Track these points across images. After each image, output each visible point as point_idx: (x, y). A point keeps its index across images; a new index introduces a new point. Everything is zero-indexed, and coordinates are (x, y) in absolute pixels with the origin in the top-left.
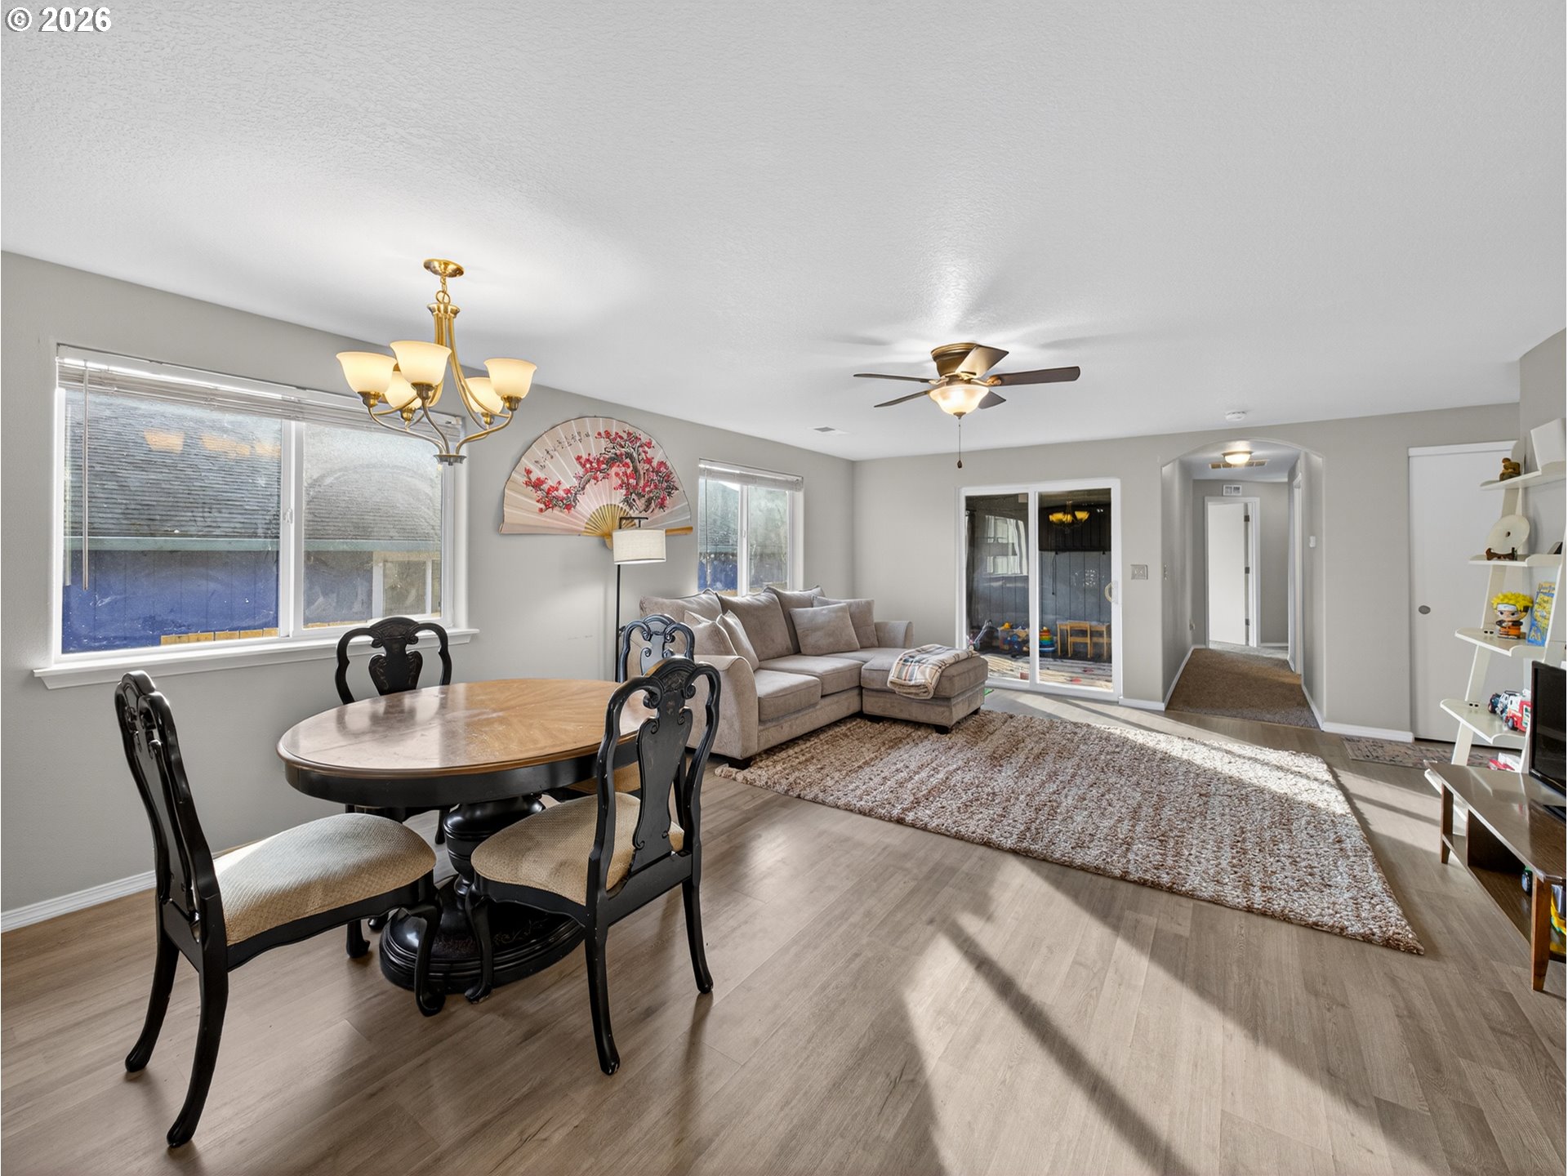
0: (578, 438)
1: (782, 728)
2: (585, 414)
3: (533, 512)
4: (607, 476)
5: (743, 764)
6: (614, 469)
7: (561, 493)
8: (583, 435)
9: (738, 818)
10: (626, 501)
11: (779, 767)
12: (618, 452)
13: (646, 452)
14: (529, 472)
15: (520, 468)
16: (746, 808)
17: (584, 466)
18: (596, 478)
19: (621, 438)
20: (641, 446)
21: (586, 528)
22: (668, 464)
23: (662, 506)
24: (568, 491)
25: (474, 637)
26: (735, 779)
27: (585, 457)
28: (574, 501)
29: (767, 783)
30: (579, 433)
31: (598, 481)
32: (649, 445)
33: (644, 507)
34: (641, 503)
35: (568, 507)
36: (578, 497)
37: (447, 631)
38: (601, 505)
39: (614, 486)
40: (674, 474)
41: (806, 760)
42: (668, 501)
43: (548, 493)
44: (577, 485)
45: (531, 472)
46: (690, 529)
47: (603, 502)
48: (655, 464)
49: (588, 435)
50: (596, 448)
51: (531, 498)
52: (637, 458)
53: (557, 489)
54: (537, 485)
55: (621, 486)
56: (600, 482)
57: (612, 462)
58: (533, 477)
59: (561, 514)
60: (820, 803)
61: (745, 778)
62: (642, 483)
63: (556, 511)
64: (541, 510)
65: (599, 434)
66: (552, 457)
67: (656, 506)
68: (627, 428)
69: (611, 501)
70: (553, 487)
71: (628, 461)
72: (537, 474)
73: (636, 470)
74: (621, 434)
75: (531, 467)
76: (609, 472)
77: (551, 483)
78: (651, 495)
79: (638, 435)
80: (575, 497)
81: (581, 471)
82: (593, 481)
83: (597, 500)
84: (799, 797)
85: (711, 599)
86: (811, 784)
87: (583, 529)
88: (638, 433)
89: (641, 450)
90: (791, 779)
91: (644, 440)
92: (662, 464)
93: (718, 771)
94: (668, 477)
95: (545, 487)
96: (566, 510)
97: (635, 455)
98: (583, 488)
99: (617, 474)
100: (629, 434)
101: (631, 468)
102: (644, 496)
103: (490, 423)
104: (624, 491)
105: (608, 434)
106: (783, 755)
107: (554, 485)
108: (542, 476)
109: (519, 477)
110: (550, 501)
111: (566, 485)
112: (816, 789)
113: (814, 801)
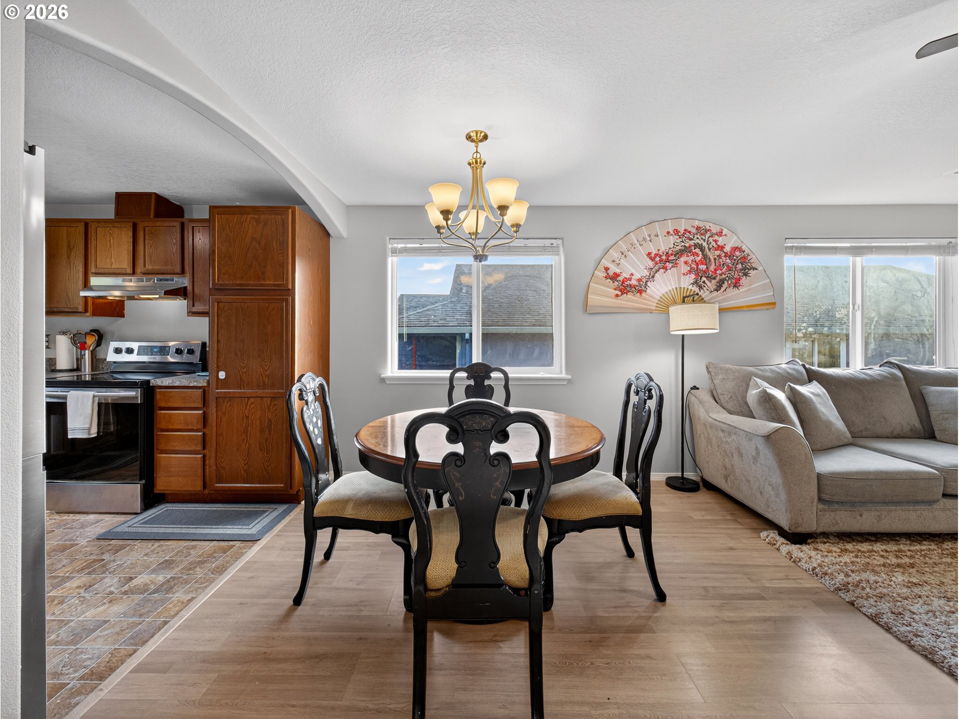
0: (648, 239)
1: (861, 515)
2: (656, 219)
3: (611, 298)
4: (675, 265)
5: (798, 538)
6: (683, 259)
7: (634, 282)
8: (653, 237)
9: (752, 591)
10: (696, 283)
11: (846, 558)
12: (687, 244)
13: (715, 241)
14: (607, 269)
15: (601, 267)
16: (768, 585)
17: (653, 259)
18: (665, 268)
19: (690, 232)
20: (711, 236)
21: (656, 307)
22: (744, 248)
23: (736, 285)
24: (639, 280)
25: (569, 381)
26: (778, 549)
27: (654, 252)
28: (645, 287)
29: (814, 569)
30: (649, 236)
31: (667, 270)
32: (720, 234)
33: (714, 287)
34: (711, 285)
35: (640, 292)
36: (649, 284)
37: (509, 375)
38: (671, 289)
39: (683, 272)
40: (752, 256)
41: (899, 566)
42: (744, 280)
43: (623, 282)
44: (648, 275)
45: (609, 269)
46: (774, 304)
47: (671, 285)
48: (727, 249)
49: (657, 236)
50: (665, 244)
51: (610, 288)
52: (707, 247)
53: (630, 279)
54: (615, 277)
55: (690, 272)
56: (669, 270)
57: (680, 253)
58: (611, 273)
59: (633, 297)
60: (882, 627)
61: (789, 553)
62: (712, 268)
63: (630, 296)
64: (617, 296)
65: (668, 233)
66: (625, 256)
67: (729, 286)
68: (696, 223)
69: (680, 284)
70: (626, 278)
71: (697, 250)
72: (613, 269)
73: (705, 256)
74: (690, 229)
75: (609, 265)
76: (677, 261)
77: (625, 275)
78: (724, 276)
79: (707, 228)
80: (646, 284)
81: (651, 264)
82: (661, 271)
83: (666, 285)
84: (852, 604)
85: (794, 369)
86: (881, 597)
87: (654, 308)
88: (708, 225)
89: (711, 239)
90: (855, 578)
91: (715, 230)
92: (735, 249)
93: (763, 534)
94: (744, 260)
95: (621, 278)
96: (638, 294)
97: (705, 244)
98: (653, 277)
99: (686, 263)
100: (698, 228)
101: (701, 256)
102: (714, 279)
103: (516, 232)
104: (693, 276)
105: (676, 232)
106: (865, 547)
107: (628, 277)
108: (618, 271)
109: (601, 274)
110: (624, 288)
111: (637, 276)
112: (884, 606)
113: (875, 619)
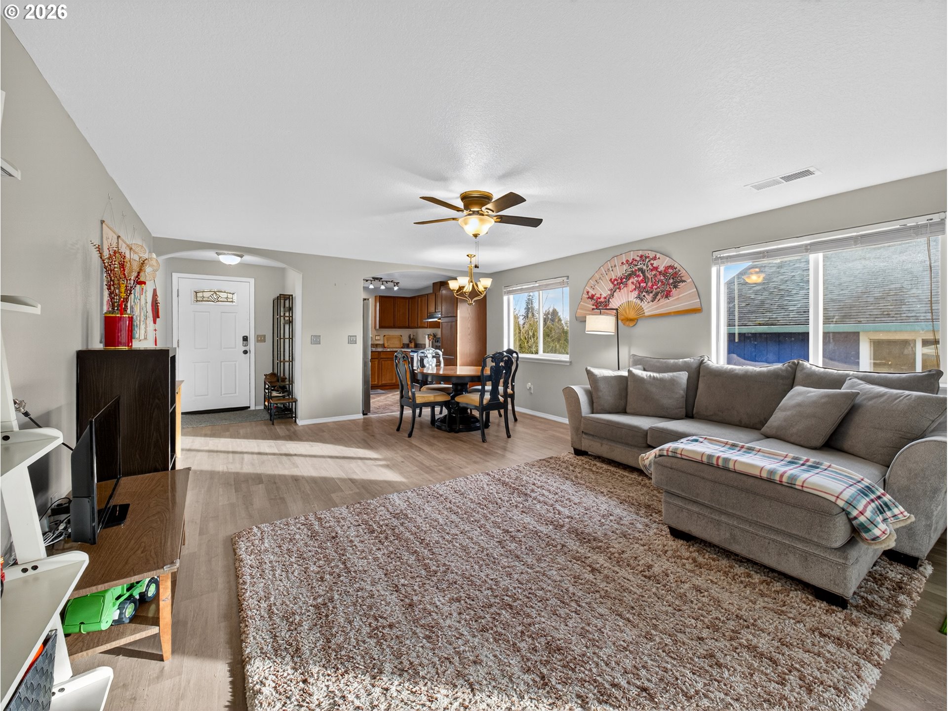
0: (611, 269)
2: (616, 255)
3: (589, 311)
4: (626, 285)
6: (631, 281)
7: (602, 300)
10: (639, 297)
12: (634, 270)
13: (652, 264)
15: (585, 292)
17: (613, 283)
18: (619, 288)
19: (636, 260)
20: (649, 261)
22: (675, 265)
23: (668, 296)
24: (605, 298)
27: (614, 278)
28: (608, 302)
30: (612, 267)
32: (655, 258)
33: (651, 299)
34: (649, 297)
35: (606, 306)
36: (611, 299)
39: (630, 290)
40: (682, 271)
42: (674, 291)
43: (596, 300)
44: (610, 294)
45: (589, 292)
46: (700, 309)
47: (623, 300)
48: (661, 269)
49: (616, 267)
50: (620, 271)
51: (589, 304)
52: (646, 270)
53: (600, 298)
54: (592, 297)
55: (635, 289)
56: (622, 290)
57: (629, 277)
58: (590, 295)
62: (650, 284)
64: (593, 309)
65: (622, 263)
66: (598, 283)
67: (662, 297)
68: (640, 253)
69: (628, 298)
70: (598, 298)
71: (640, 273)
73: (645, 277)
74: (636, 258)
75: (590, 290)
76: (627, 283)
77: (598, 295)
78: (658, 290)
79: (647, 255)
80: (609, 300)
81: (611, 286)
82: (618, 290)
83: (620, 299)
88: (646, 253)
89: (649, 263)
91: (652, 255)
92: (668, 268)
94: (675, 275)
95: (595, 298)
97: (645, 268)
98: (613, 295)
99: (633, 283)
100: (641, 256)
101: (642, 276)
102: (652, 292)
104: (637, 292)
105: (627, 261)
107: (599, 296)
108: (594, 294)
109: (585, 296)
110: (597, 304)
111: (604, 295)
